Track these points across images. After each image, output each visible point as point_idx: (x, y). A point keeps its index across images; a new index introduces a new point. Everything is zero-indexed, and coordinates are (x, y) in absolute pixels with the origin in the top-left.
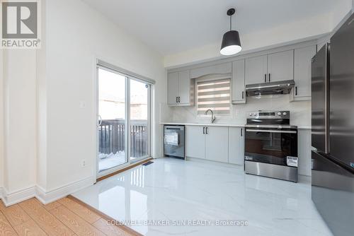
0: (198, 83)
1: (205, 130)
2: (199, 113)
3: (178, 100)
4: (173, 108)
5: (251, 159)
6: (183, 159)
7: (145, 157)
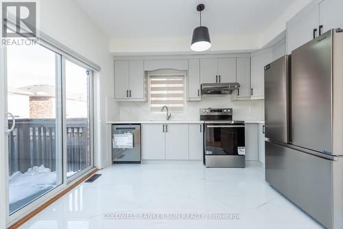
0: (151, 77)
1: (165, 128)
2: (153, 109)
3: (129, 93)
4: (120, 103)
5: (211, 153)
6: (139, 162)
7: (88, 170)
